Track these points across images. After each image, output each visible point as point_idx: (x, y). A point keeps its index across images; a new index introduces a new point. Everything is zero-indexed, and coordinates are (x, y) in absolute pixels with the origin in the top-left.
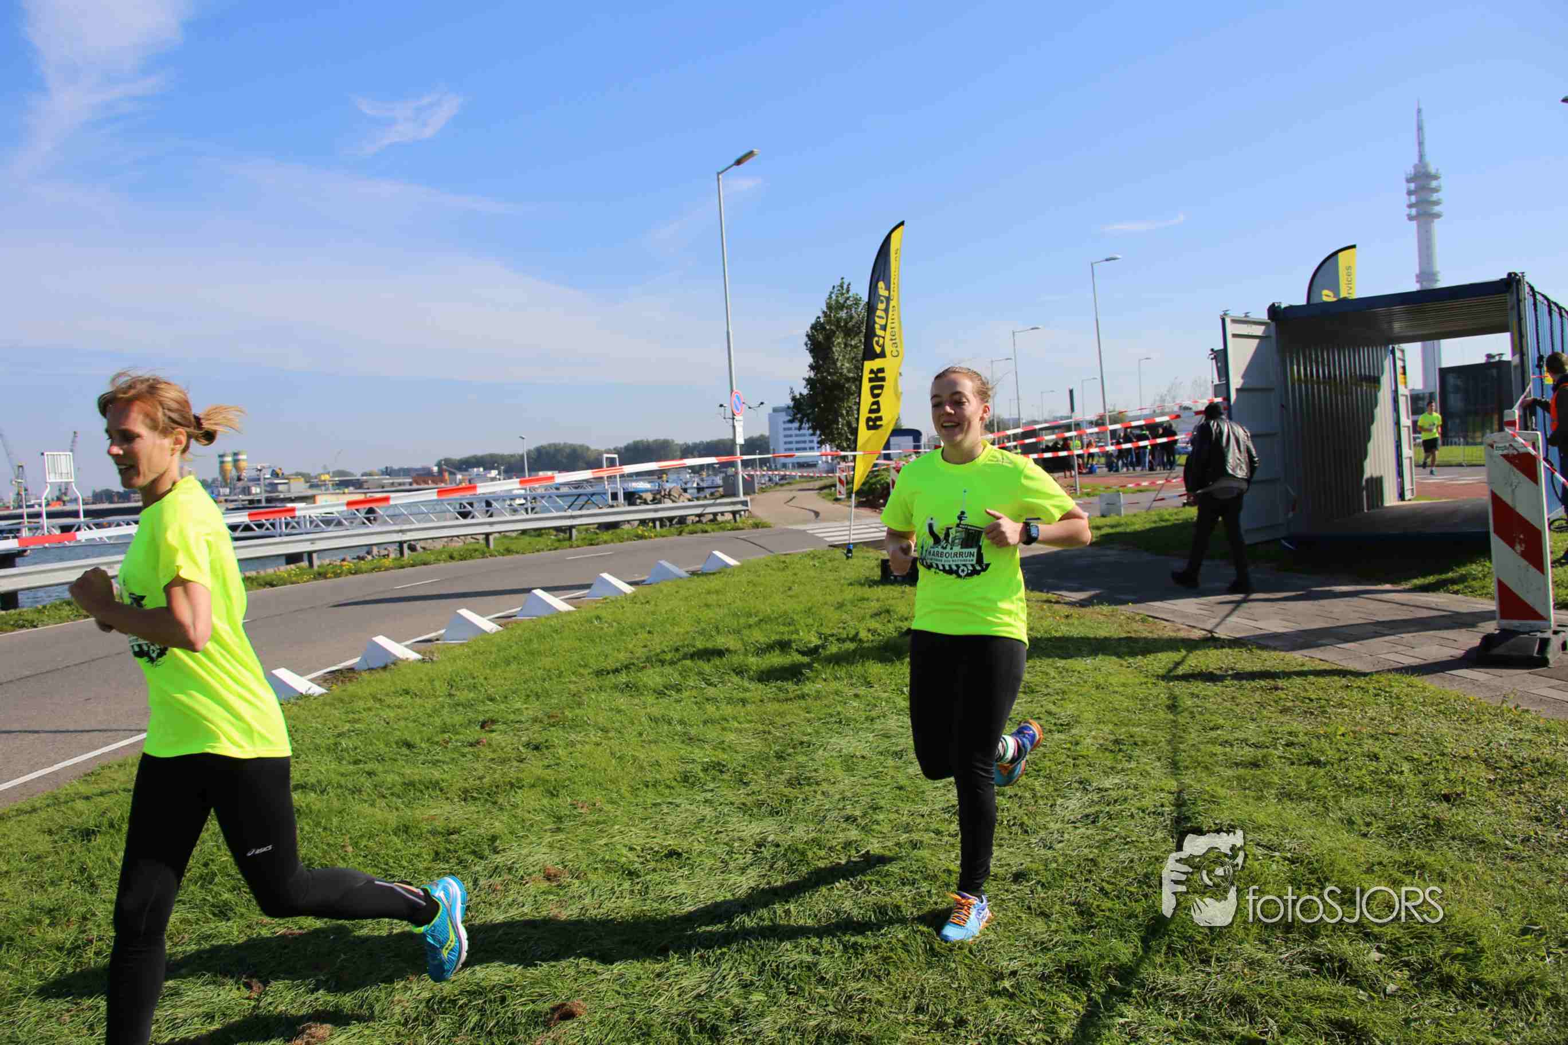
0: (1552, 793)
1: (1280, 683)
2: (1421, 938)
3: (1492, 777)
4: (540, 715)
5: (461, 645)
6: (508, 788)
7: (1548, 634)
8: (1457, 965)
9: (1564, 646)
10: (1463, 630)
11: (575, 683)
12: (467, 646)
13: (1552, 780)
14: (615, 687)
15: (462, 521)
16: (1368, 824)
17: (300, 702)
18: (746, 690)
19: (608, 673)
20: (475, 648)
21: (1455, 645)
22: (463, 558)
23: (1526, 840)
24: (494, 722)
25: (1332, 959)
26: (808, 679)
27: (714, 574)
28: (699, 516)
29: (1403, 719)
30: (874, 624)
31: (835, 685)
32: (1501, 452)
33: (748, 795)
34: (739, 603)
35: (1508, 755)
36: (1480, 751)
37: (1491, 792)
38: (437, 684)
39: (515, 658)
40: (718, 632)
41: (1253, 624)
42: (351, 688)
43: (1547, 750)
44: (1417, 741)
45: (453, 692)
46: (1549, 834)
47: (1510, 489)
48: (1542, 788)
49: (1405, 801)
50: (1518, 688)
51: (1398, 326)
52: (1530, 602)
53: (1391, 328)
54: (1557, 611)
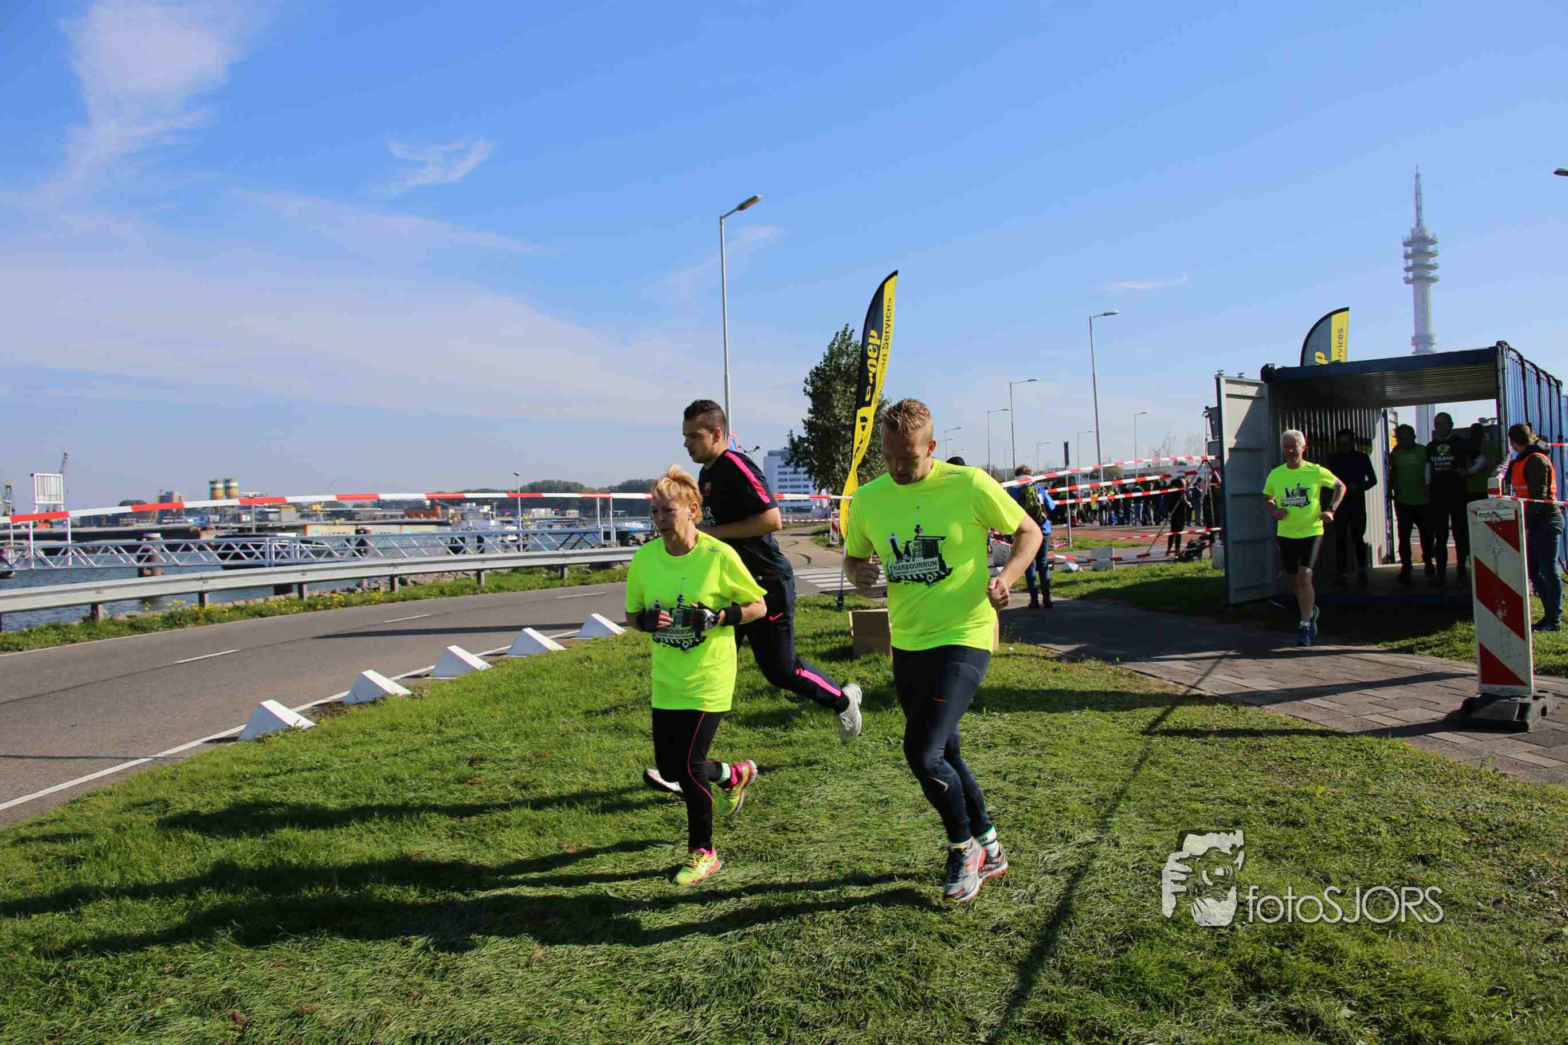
0: (1525, 857)
1: (1264, 741)
2: (1391, 996)
3: (1467, 840)
4: (528, 753)
5: (451, 681)
6: (495, 826)
7: (1529, 700)
8: (1425, 1023)
9: (1544, 711)
11: (564, 723)
12: (458, 682)
13: (1525, 843)
14: (605, 729)
15: (454, 557)
16: (1345, 883)
17: (289, 735)
18: (734, 735)
19: (597, 714)
20: (465, 685)
21: (1438, 708)
22: (454, 594)
23: (1498, 902)
24: (482, 760)
25: (1302, 1013)
26: (796, 725)
29: (1382, 780)
30: (863, 673)
31: (824, 732)
32: (1484, 519)
33: (734, 839)
35: (1484, 818)
36: (1457, 813)
37: (1466, 855)
38: (425, 718)
39: (504, 696)
41: (1239, 681)
42: (340, 721)
43: (1523, 814)
44: (1396, 803)
45: (444, 729)
46: (1520, 897)
47: (1492, 556)
48: (1515, 851)
49: (1381, 862)
50: (1497, 751)
51: (1390, 390)
52: (1510, 667)
53: (1384, 392)
54: (1538, 677)
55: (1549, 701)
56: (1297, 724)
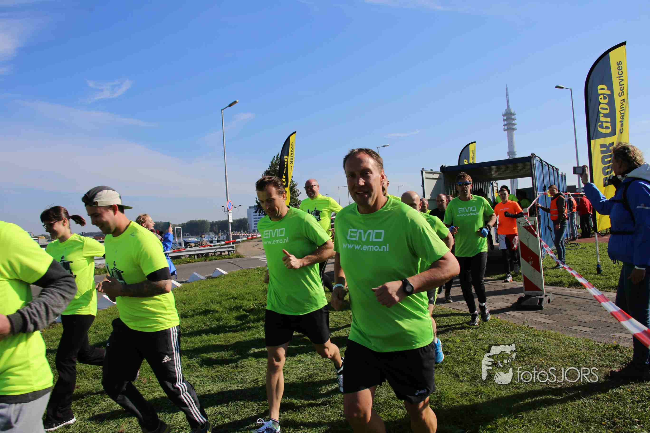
5: (104, 310)
7: (543, 296)
9: (549, 301)
10: (513, 295)
12: (107, 311)
16: (463, 376)
21: (509, 302)
27: (216, 278)
28: (214, 253)
29: (483, 333)
32: (522, 225)
34: (224, 290)
35: (521, 346)
40: (213, 303)
43: (536, 343)
44: (488, 342)
45: (97, 331)
47: (526, 240)
48: (531, 359)
50: (530, 318)
51: (494, 174)
52: (535, 284)
53: (491, 174)
54: (546, 287)
55: (551, 296)
56: (453, 311)
